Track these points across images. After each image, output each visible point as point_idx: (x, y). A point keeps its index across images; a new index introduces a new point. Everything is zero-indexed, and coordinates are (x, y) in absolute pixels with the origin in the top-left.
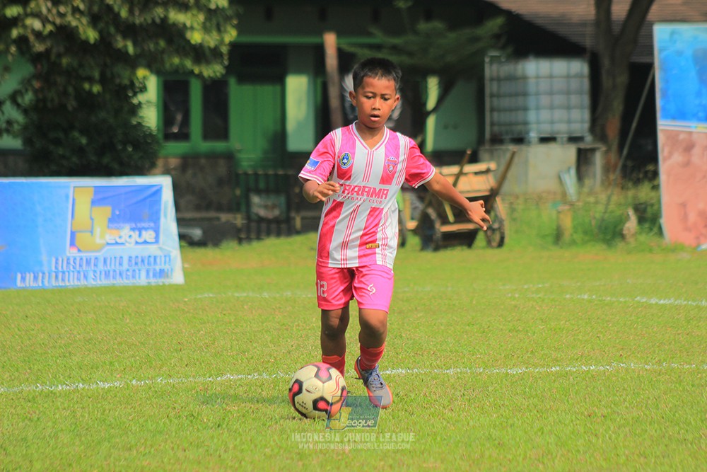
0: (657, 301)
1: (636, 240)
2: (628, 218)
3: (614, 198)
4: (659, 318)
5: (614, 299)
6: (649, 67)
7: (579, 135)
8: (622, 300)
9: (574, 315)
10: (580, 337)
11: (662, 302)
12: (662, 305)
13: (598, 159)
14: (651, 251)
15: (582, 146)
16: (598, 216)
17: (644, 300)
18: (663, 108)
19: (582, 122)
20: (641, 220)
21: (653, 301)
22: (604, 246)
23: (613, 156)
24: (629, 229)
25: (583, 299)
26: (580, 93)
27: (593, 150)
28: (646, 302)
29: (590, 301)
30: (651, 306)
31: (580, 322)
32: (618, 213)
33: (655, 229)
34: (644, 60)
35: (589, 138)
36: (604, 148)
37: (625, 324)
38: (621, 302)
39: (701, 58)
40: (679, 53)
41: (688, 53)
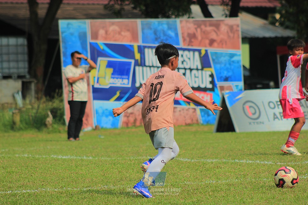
0: (62, 157)
1: (52, 127)
2: (48, 116)
3: (41, 106)
4: (62, 165)
5: (40, 157)
6: (57, 41)
7: (23, 75)
8: (44, 157)
9: (19, 165)
10: (22, 176)
11: (64, 157)
12: (64, 159)
13: (33, 86)
14: (60, 132)
15: (25, 80)
16: (33, 115)
17: (55, 157)
18: (64, 61)
19: (24, 68)
20: (54, 117)
21: (60, 157)
22: (37, 130)
23: (40, 85)
24: (48, 121)
25: (25, 157)
26: (23, 54)
27: (30, 83)
28: (56, 158)
29: (28, 158)
30: (58, 160)
31: (23, 168)
32: (43, 113)
33: (62, 121)
34: (54, 37)
35: (28, 76)
36: (36, 82)
37: (45, 169)
38: (44, 158)
39: (83, 37)
40: (72, 34)
41: (76, 34)
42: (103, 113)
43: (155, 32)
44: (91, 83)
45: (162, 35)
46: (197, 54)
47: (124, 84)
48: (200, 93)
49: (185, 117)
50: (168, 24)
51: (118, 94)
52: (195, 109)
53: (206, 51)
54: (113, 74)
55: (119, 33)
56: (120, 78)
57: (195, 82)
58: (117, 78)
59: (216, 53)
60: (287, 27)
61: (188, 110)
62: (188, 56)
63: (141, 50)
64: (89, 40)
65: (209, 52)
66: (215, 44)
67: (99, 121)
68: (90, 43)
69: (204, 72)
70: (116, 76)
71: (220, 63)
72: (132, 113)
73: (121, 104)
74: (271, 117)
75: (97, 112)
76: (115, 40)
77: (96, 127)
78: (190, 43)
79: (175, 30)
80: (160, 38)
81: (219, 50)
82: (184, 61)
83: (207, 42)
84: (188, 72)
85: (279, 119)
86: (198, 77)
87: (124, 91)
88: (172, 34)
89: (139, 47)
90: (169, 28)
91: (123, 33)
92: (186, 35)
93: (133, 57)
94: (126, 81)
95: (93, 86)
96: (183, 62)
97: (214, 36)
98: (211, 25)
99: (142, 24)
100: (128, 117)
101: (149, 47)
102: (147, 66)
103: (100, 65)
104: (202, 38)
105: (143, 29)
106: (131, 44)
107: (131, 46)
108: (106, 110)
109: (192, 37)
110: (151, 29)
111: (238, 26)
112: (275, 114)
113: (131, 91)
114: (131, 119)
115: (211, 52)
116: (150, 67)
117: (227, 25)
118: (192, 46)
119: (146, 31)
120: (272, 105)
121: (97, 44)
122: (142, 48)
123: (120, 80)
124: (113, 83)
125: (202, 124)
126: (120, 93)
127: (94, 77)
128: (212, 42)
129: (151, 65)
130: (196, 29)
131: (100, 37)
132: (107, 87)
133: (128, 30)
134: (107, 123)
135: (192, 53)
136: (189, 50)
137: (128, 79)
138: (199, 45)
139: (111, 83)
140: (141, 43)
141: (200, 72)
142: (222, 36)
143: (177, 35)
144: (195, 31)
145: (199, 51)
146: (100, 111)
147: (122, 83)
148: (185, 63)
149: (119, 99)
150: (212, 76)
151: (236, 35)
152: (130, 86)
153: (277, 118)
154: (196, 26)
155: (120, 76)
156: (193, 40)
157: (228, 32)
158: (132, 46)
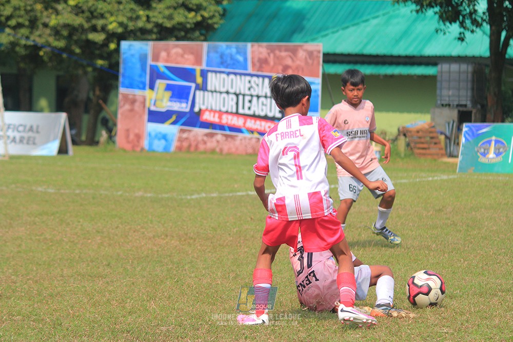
39: (143, 59)
40: (133, 55)
41: (137, 56)
43: (222, 56)
44: (147, 104)
46: (267, 81)
47: (182, 108)
48: (267, 122)
49: (246, 146)
50: (237, 48)
51: (174, 118)
54: (171, 97)
55: (182, 56)
56: (179, 102)
57: (262, 110)
58: (175, 102)
61: (251, 139)
62: (257, 82)
63: (204, 74)
64: (150, 62)
68: (151, 66)
70: (175, 99)
72: (187, 139)
75: (150, 135)
76: (177, 63)
80: (226, 62)
82: (251, 87)
84: (255, 99)
86: (266, 105)
88: (240, 58)
90: (238, 52)
92: (256, 59)
93: (194, 81)
94: (184, 105)
95: (149, 109)
96: (249, 89)
98: (287, 50)
99: (209, 47)
104: (275, 63)
105: (208, 52)
108: (160, 133)
110: (217, 52)
113: (188, 116)
114: (185, 144)
116: (212, 92)
117: (306, 51)
118: (262, 71)
119: (212, 55)
129: (213, 89)
130: (269, 54)
131: (161, 59)
133: (192, 53)
134: (159, 145)
135: (261, 79)
136: (258, 76)
137: (187, 103)
138: (271, 72)
140: (204, 67)
142: (298, 62)
143: (246, 59)
144: (267, 56)
145: (270, 78)
146: (153, 134)
148: (252, 90)
149: (174, 123)
151: (315, 62)
152: (188, 110)
154: (269, 51)
155: (178, 100)
156: (264, 65)
157: (306, 58)
158: (194, 70)
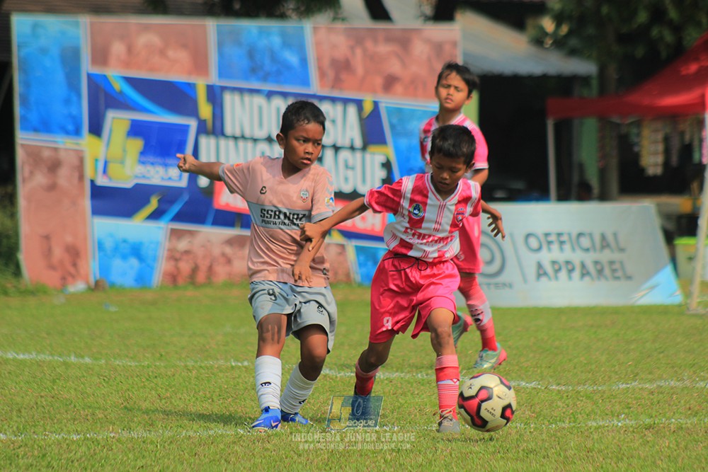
6: (5, 67)
14: (6, 293)
18: (23, 118)
33: (13, 267)
42: (116, 249)
45: (267, 62)
52: (343, 246)
53: (376, 104)
59: (399, 111)
60: (573, 52)
65: (382, 107)
66: (399, 88)
67: (104, 269)
69: (368, 157)
71: (408, 134)
73: (159, 228)
74: (531, 271)
77: (97, 283)
78: (337, 83)
79: (301, 50)
81: (407, 103)
83: (379, 81)
85: (549, 279)
87: (168, 196)
89: (210, 89)
91: (171, 53)
97: (395, 67)
100: (176, 260)
101: (234, 89)
102: (227, 137)
103: (111, 131)
106: (191, 80)
107: (189, 84)
109: (341, 68)
111: (454, 44)
112: (540, 266)
115: (387, 107)
120: (533, 243)
121: (105, 77)
122: (218, 91)
123: (161, 170)
124: (144, 177)
125: (360, 285)
126: (159, 201)
127: (96, 160)
128: (390, 83)
132: (129, 185)
139: (136, 177)
141: (358, 155)
147: (166, 177)
150: (387, 165)
153: (545, 274)
